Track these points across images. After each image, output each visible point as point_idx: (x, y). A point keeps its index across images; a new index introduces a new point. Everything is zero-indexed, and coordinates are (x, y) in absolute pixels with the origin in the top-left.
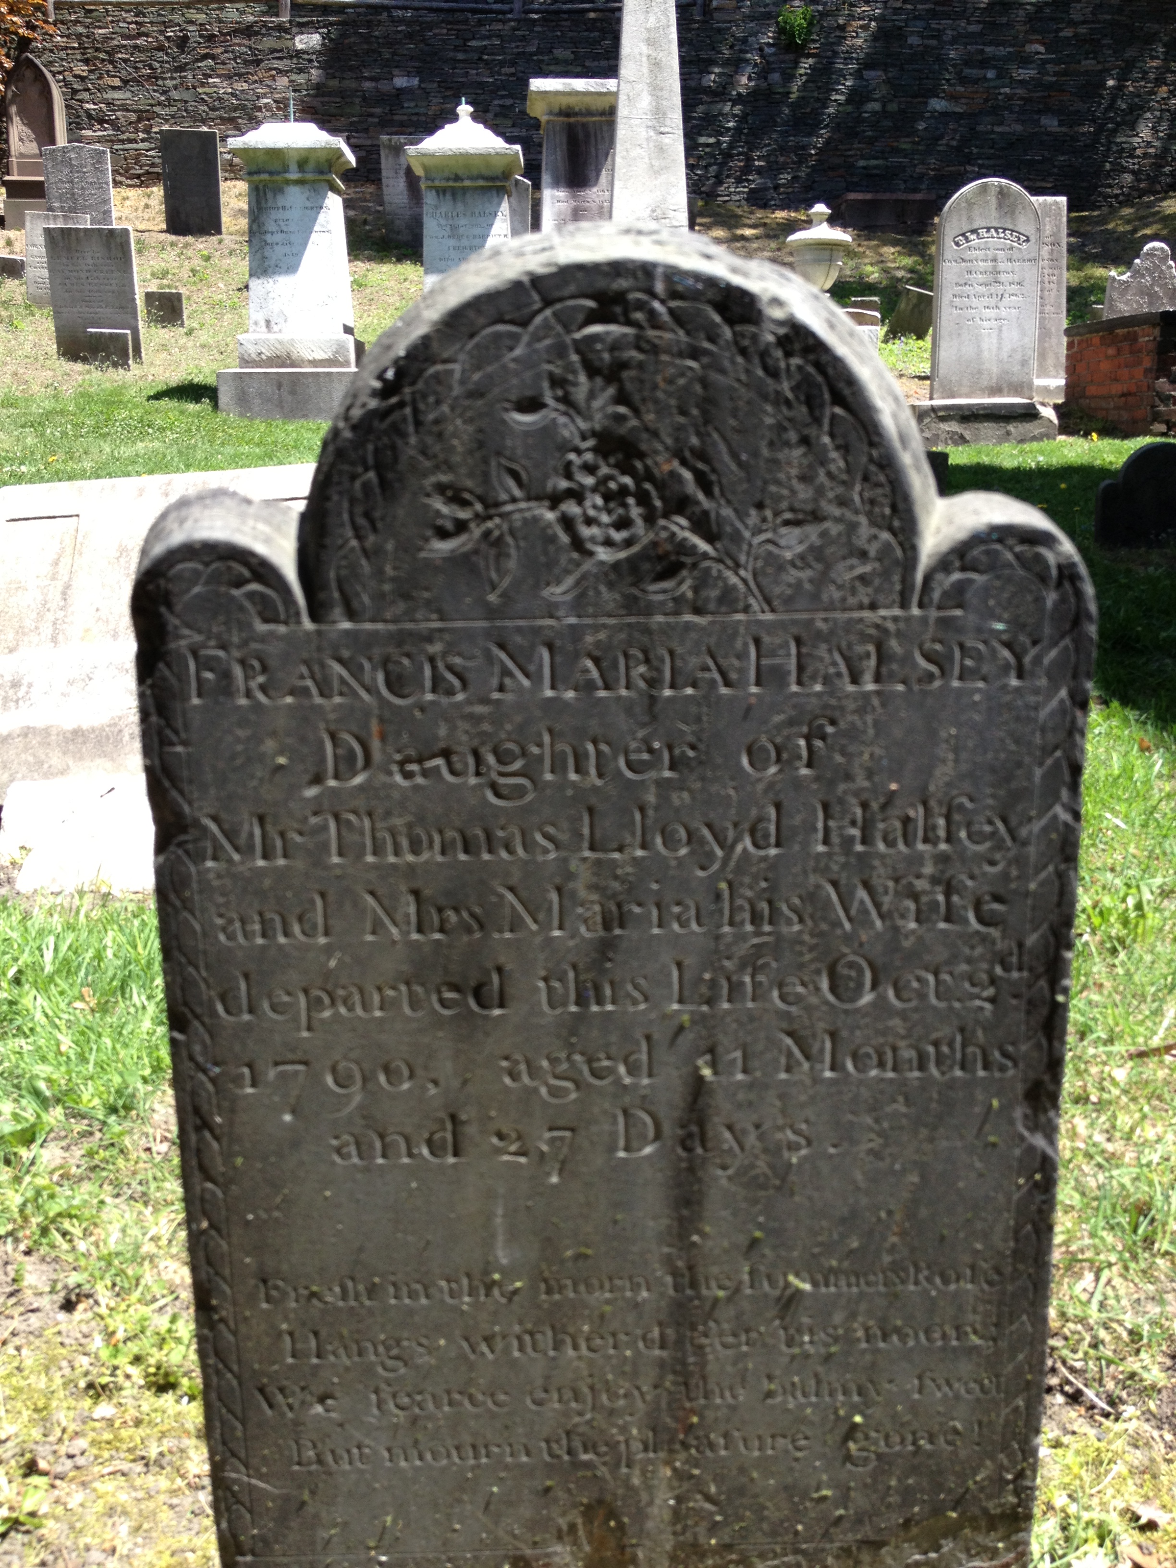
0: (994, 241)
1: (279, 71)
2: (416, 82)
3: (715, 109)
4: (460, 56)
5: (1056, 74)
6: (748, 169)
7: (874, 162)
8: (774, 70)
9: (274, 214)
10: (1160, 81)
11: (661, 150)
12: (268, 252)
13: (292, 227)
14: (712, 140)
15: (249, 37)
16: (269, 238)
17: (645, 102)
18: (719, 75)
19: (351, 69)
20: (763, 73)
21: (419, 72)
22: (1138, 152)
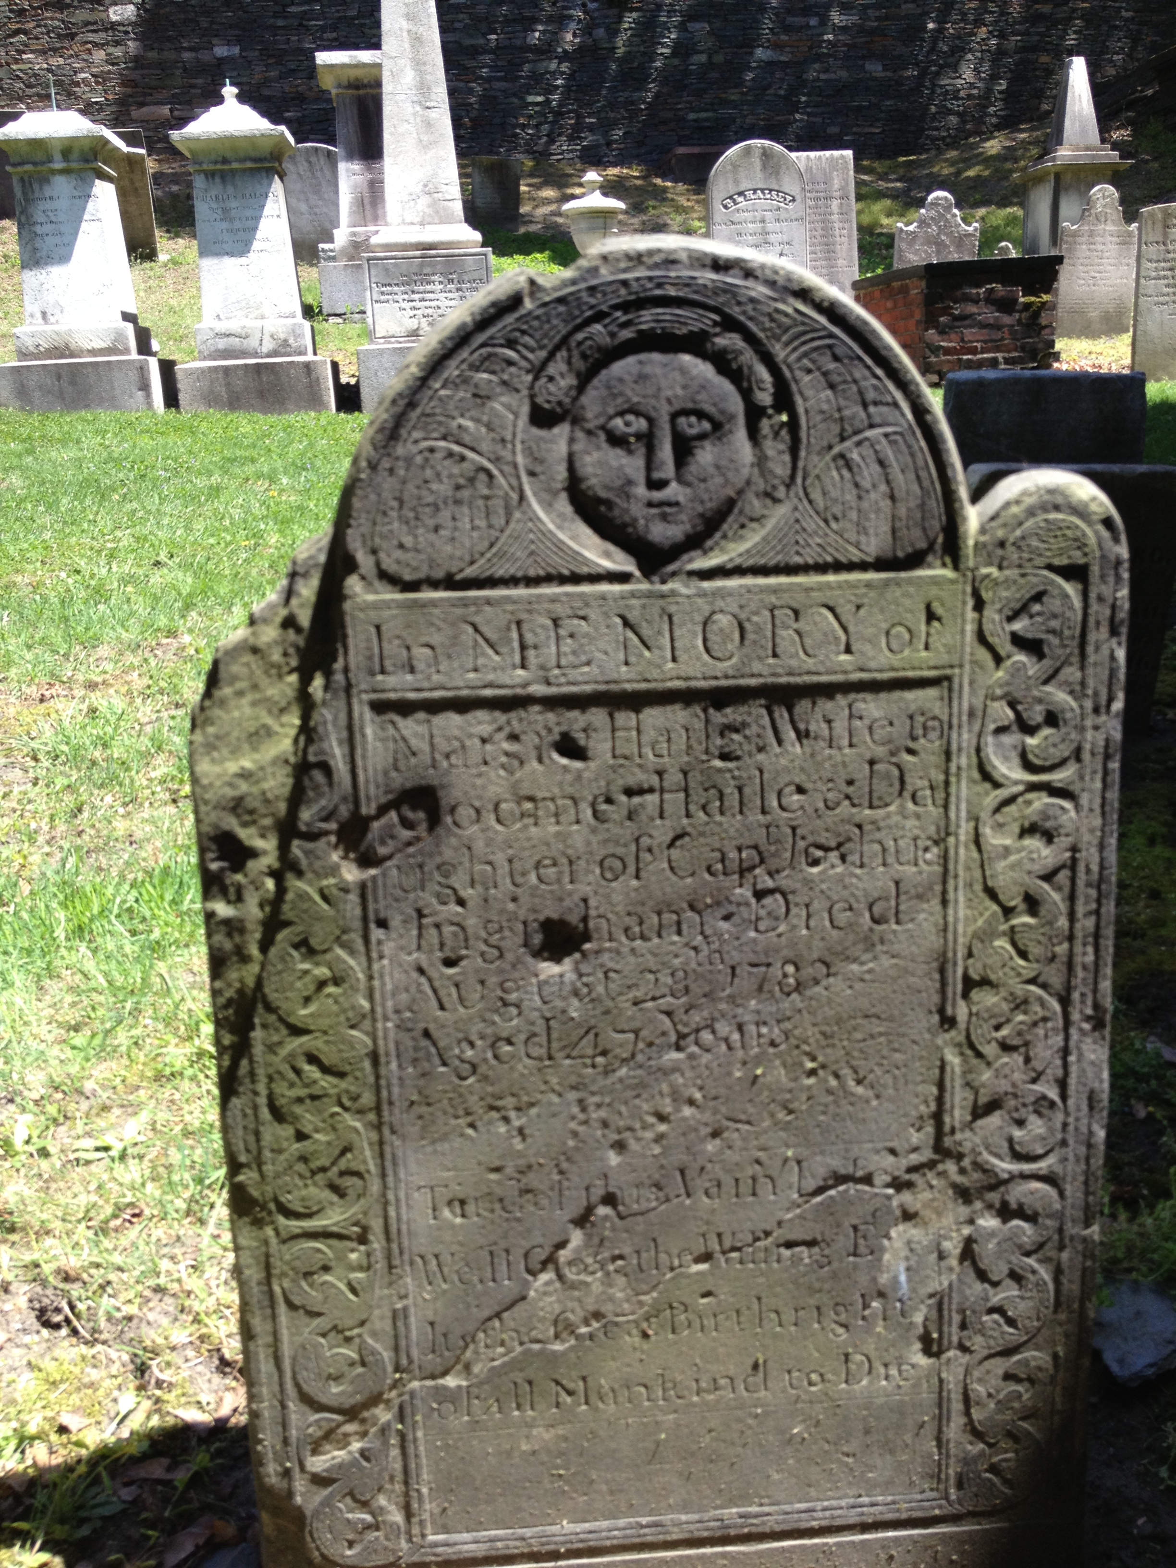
0: (761, 202)
1: (96, 45)
2: (236, 50)
3: (541, 67)
4: (280, 23)
5: (878, 19)
6: (578, 127)
7: (704, 115)
8: (598, 26)
9: (42, 205)
10: (979, 22)
11: (428, 124)
12: (38, 243)
13: (62, 217)
14: (540, 99)
15: (61, 10)
16: (38, 229)
17: (409, 77)
18: (543, 32)
19: (169, 39)
20: (587, 30)
21: (239, 41)
22: (962, 94)
